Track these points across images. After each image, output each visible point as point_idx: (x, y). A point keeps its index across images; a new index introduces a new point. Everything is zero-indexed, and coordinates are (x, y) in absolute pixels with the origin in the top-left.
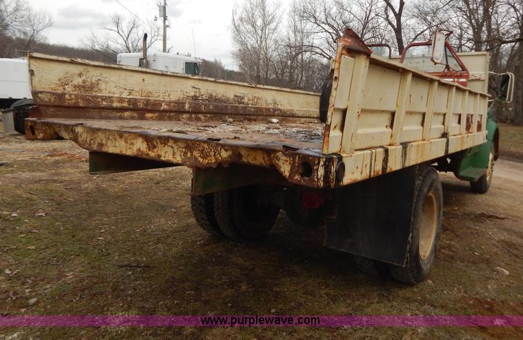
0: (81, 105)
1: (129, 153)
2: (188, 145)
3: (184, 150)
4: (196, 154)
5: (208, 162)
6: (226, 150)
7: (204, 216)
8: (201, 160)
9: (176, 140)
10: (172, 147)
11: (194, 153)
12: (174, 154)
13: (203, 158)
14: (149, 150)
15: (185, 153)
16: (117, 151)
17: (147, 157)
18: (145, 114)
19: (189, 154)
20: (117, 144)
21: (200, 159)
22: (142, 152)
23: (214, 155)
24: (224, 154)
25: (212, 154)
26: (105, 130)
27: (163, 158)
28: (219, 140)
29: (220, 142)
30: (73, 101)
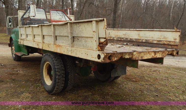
1: (150, 57)
22: (153, 57)
27: (157, 57)
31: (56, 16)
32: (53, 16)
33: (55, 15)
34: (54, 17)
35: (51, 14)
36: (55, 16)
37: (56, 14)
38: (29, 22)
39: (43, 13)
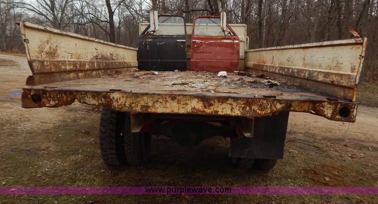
0: (53, 70)
1: (182, 111)
2: (247, 101)
3: (243, 106)
4: (255, 107)
5: (265, 113)
6: (281, 104)
7: (114, 151)
8: (260, 112)
9: (236, 99)
10: (231, 104)
11: (253, 107)
12: (232, 109)
13: (261, 110)
14: (205, 108)
15: (244, 108)
16: (168, 111)
17: (204, 113)
18: (78, 74)
19: (248, 109)
20: (168, 105)
21: (258, 111)
22: (197, 110)
23: (270, 108)
24: (279, 106)
25: (269, 107)
26: (154, 94)
27: (220, 113)
28: (275, 97)
29: (277, 98)
30: (49, 67)
31: (207, 28)
32: (201, 28)
33: (205, 26)
34: (203, 29)
35: (196, 24)
36: (205, 28)
37: (205, 24)
38: (150, 42)
39: (181, 24)
